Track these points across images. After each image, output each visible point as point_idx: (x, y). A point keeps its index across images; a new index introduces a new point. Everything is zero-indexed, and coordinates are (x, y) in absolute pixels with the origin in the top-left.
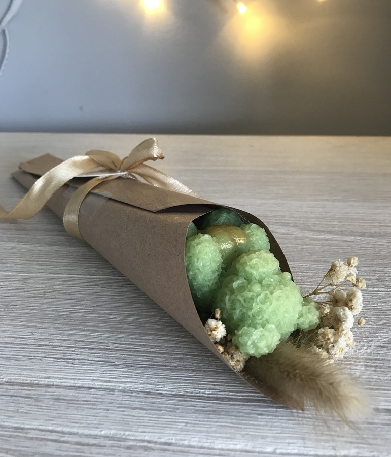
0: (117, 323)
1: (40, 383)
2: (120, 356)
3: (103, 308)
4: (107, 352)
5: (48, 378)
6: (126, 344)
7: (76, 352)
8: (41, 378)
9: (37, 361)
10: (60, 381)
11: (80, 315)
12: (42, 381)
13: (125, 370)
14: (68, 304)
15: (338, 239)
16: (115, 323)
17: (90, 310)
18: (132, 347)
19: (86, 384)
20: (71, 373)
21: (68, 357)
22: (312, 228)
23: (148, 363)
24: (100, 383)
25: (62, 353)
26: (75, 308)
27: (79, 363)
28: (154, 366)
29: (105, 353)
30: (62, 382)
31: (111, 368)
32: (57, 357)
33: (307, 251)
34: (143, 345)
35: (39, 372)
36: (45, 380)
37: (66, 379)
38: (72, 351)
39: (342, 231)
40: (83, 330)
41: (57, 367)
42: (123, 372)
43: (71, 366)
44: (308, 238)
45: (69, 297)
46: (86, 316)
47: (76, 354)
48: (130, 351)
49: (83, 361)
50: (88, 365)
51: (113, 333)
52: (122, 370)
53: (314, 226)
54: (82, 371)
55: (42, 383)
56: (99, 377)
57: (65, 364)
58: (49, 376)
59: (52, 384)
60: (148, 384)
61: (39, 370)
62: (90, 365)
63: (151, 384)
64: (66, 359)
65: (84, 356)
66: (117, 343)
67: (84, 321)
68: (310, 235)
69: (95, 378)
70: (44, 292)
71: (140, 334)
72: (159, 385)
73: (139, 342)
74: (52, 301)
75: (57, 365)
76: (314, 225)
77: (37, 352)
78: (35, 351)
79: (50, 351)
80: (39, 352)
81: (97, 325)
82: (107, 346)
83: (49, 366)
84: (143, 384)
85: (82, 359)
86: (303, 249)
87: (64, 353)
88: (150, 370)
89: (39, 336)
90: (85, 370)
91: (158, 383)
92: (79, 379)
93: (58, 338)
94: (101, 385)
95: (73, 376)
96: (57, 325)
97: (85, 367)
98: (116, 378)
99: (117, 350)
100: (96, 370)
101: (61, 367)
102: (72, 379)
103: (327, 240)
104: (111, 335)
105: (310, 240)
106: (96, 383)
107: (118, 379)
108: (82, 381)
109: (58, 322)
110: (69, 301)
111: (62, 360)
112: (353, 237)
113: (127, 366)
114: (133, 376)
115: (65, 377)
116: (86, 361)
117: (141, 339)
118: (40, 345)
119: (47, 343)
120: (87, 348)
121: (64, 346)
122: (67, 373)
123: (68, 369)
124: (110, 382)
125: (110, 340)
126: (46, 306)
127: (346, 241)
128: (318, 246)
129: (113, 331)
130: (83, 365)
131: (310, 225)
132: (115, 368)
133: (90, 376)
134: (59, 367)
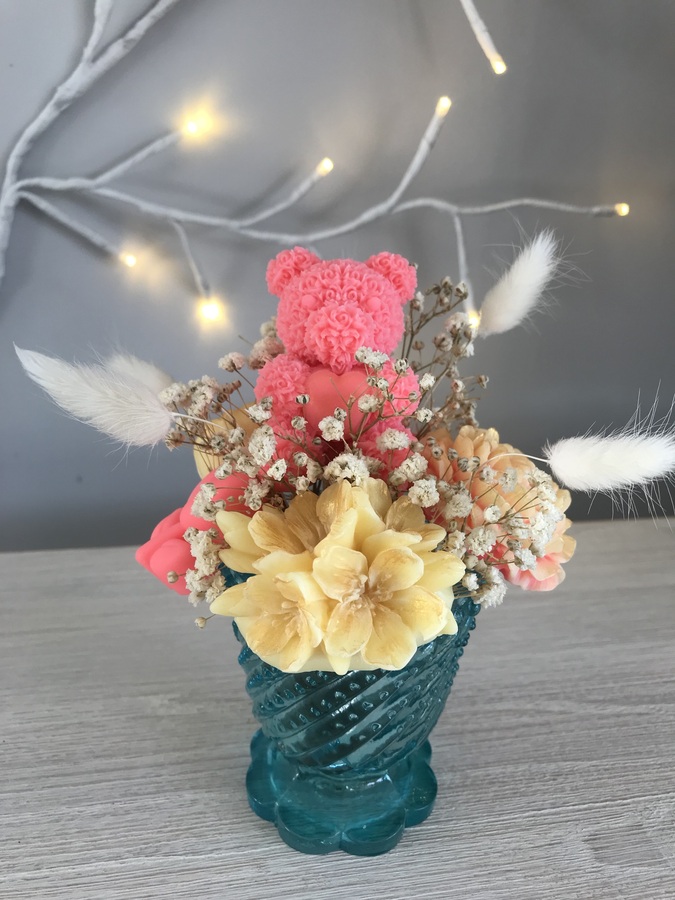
39: (625, 697)
53: (589, 694)
112: (644, 706)
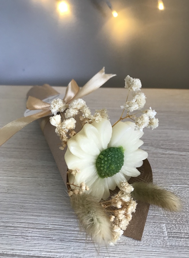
0: (53, 210)
1: (8, 253)
2: (56, 233)
3: (44, 200)
4: (48, 231)
5: (13, 250)
6: (59, 225)
7: (29, 231)
8: (8, 250)
9: (5, 238)
10: (20, 252)
11: (30, 205)
12: (9, 252)
13: (60, 243)
14: (23, 197)
15: (177, 154)
16: (51, 210)
17: (36, 201)
18: (62, 227)
19: (36, 254)
20: (27, 246)
21: (24, 235)
22: (162, 147)
23: (73, 238)
24: (45, 253)
25: (20, 232)
26: (27, 201)
27: (31, 239)
28: (77, 241)
29: (47, 232)
30: (21, 253)
31: (51, 242)
32: (17, 234)
33: (160, 162)
34: (70, 226)
35: (7, 245)
36: (11, 251)
37: (24, 250)
38: (27, 231)
40: (33, 215)
41: (18, 242)
42: (59, 244)
43: (26, 241)
44: (160, 153)
45: (23, 193)
46: (34, 206)
47: (29, 233)
48: (61, 230)
49: (34, 237)
50: (37, 240)
51: (51, 218)
52: (58, 243)
54: (34, 244)
55: (9, 253)
56: (44, 249)
57: (22, 239)
58: (13, 248)
59: (15, 254)
60: (74, 253)
61: (7, 244)
62: (38, 240)
63: (76, 253)
64: (23, 236)
65: (34, 234)
66: (54, 225)
67: (33, 209)
68: (160, 151)
69: (41, 250)
70: (8, 189)
71: (67, 218)
72: (81, 254)
73: (67, 223)
74: (13, 195)
75: (18, 241)
76: (163, 145)
77: (5, 231)
78: (4, 231)
79: (13, 231)
80: (6, 231)
81: (41, 212)
82: (48, 227)
83: (13, 241)
84: (71, 253)
85: (33, 236)
86: (158, 160)
87: (22, 232)
88: (75, 243)
89: (6, 220)
90: (35, 244)
91: (80, 253)
92: (32, 251)
93: (18, 221)
94: (45, 255)
95: (28, 248)
96: (17, 212)
97: (35, 242)
98: (54, 249)
99: (54, 229)
100: (42, 244)
101: (20, 242)
102: (27, 250)
103: (171, 155)
104: (49, 219)
105: (161, 154)
106: (43, 253)
107: (55, 250)
108: (33, 251)
109: (17, 210)
110: (23, 195)
111: (21, 237)
113: (61, 240)
114: (65, 248)
115: (23, 249)
116: (36, 237)
117: (68, 222)
118: (6, 226)
119: (11, 225)
120: (35, 228)
121: (22, 227)
122: (24, 246)
123: (25, 243)
124: (51, 252)
125: (49, 222)
126: (9, 199)
127: (182, 155)
128: (166, 158)
129: (50, 216)
130: (34, 240)
131: (160, 145)
132: (54, 242)
133: (39, 248)
134: (19, 242)
